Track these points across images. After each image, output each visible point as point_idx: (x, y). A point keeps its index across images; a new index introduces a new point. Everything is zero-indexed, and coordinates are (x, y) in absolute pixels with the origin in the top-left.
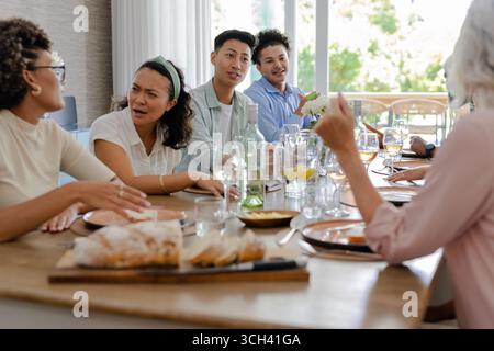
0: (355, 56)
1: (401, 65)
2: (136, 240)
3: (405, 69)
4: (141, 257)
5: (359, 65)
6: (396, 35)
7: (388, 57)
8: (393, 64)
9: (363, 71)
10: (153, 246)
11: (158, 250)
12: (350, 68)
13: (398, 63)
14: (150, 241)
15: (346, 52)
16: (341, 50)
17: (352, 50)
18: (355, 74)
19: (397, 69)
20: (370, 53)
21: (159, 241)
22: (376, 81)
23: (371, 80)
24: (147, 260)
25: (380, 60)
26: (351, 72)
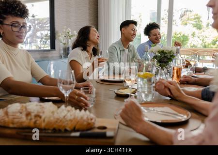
0: (187, 37)
1: (203, 40)
2: (21, 113)
3: (204, 42)
4: (22, 123)
5: (188, 40)
6: (202, 30)
7: (199, 38)
8: (200, 40)
9: (189, 42)
10: (29, 118)
11: (31, 119)
12: (185, 41)
13: (202, 39)
14: (28, 114)
15: (184, 35)
16: (182, 35)
17: (186, 35)
18: (187, 43)
19: (201, 41)
20: (192, 36)
21: (33, 115)
22: (194, 45)
23: (192, 45)
24: (25, 125)
25: (196, 38)
26: (185, 42)
